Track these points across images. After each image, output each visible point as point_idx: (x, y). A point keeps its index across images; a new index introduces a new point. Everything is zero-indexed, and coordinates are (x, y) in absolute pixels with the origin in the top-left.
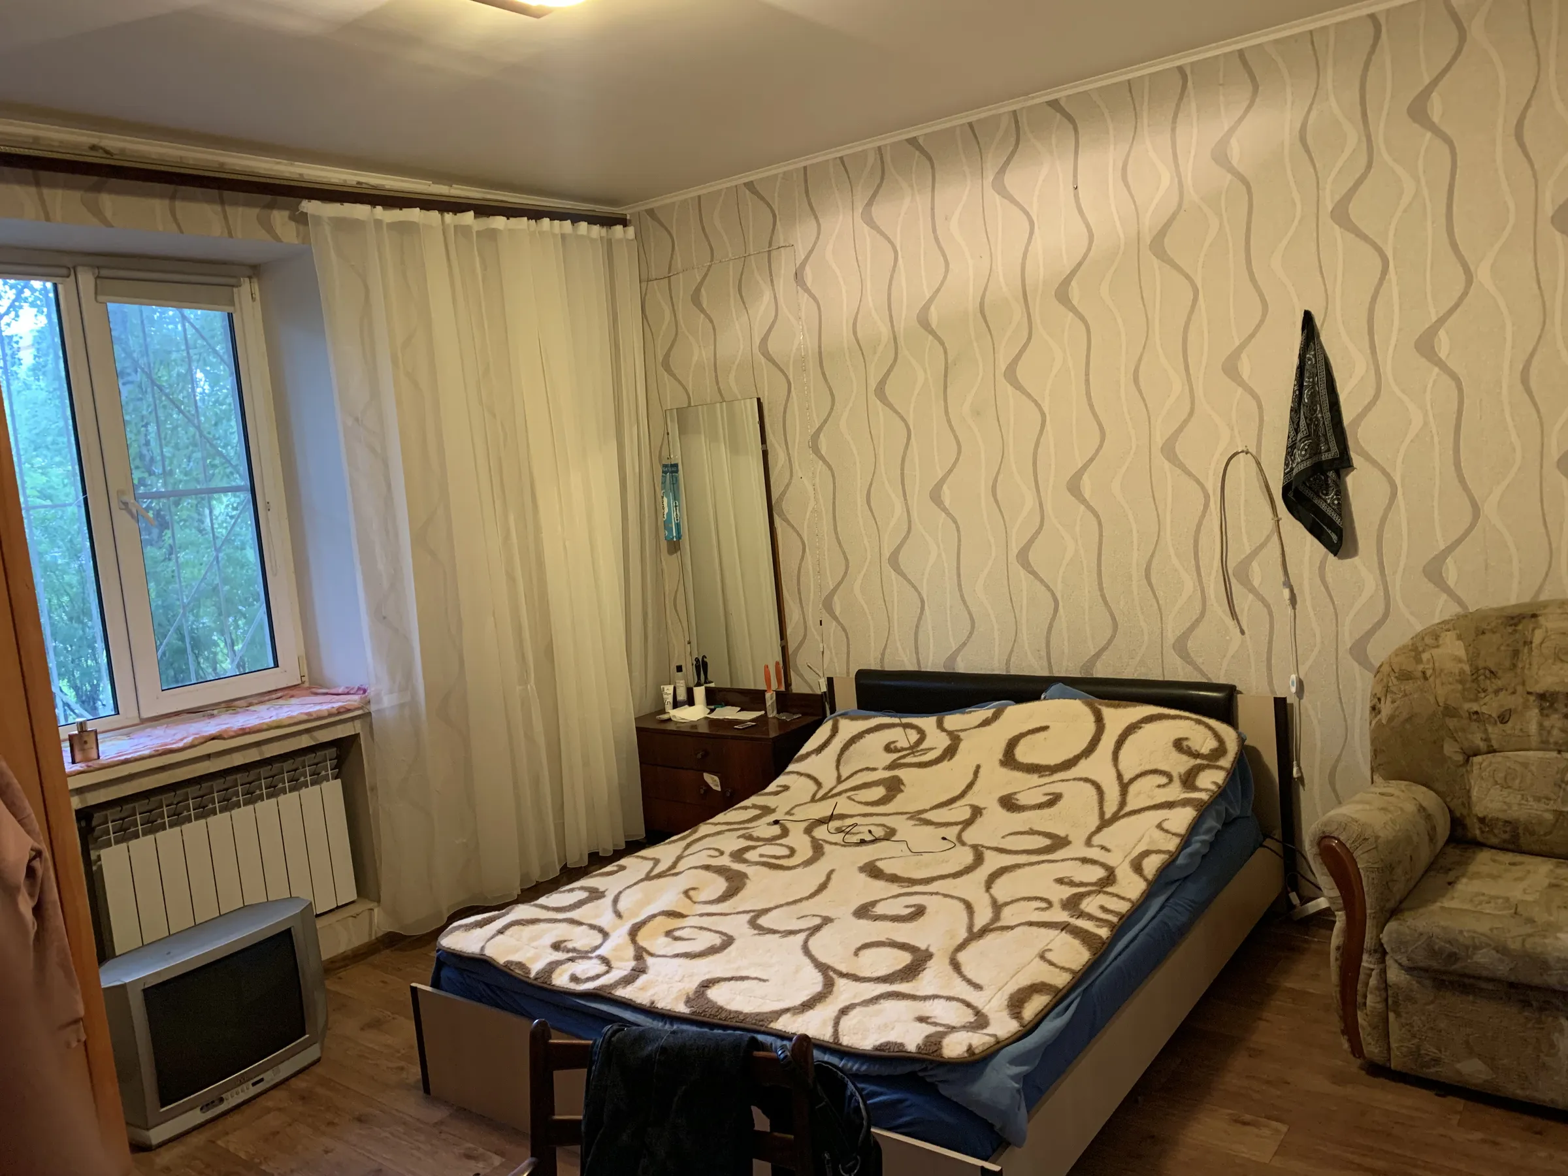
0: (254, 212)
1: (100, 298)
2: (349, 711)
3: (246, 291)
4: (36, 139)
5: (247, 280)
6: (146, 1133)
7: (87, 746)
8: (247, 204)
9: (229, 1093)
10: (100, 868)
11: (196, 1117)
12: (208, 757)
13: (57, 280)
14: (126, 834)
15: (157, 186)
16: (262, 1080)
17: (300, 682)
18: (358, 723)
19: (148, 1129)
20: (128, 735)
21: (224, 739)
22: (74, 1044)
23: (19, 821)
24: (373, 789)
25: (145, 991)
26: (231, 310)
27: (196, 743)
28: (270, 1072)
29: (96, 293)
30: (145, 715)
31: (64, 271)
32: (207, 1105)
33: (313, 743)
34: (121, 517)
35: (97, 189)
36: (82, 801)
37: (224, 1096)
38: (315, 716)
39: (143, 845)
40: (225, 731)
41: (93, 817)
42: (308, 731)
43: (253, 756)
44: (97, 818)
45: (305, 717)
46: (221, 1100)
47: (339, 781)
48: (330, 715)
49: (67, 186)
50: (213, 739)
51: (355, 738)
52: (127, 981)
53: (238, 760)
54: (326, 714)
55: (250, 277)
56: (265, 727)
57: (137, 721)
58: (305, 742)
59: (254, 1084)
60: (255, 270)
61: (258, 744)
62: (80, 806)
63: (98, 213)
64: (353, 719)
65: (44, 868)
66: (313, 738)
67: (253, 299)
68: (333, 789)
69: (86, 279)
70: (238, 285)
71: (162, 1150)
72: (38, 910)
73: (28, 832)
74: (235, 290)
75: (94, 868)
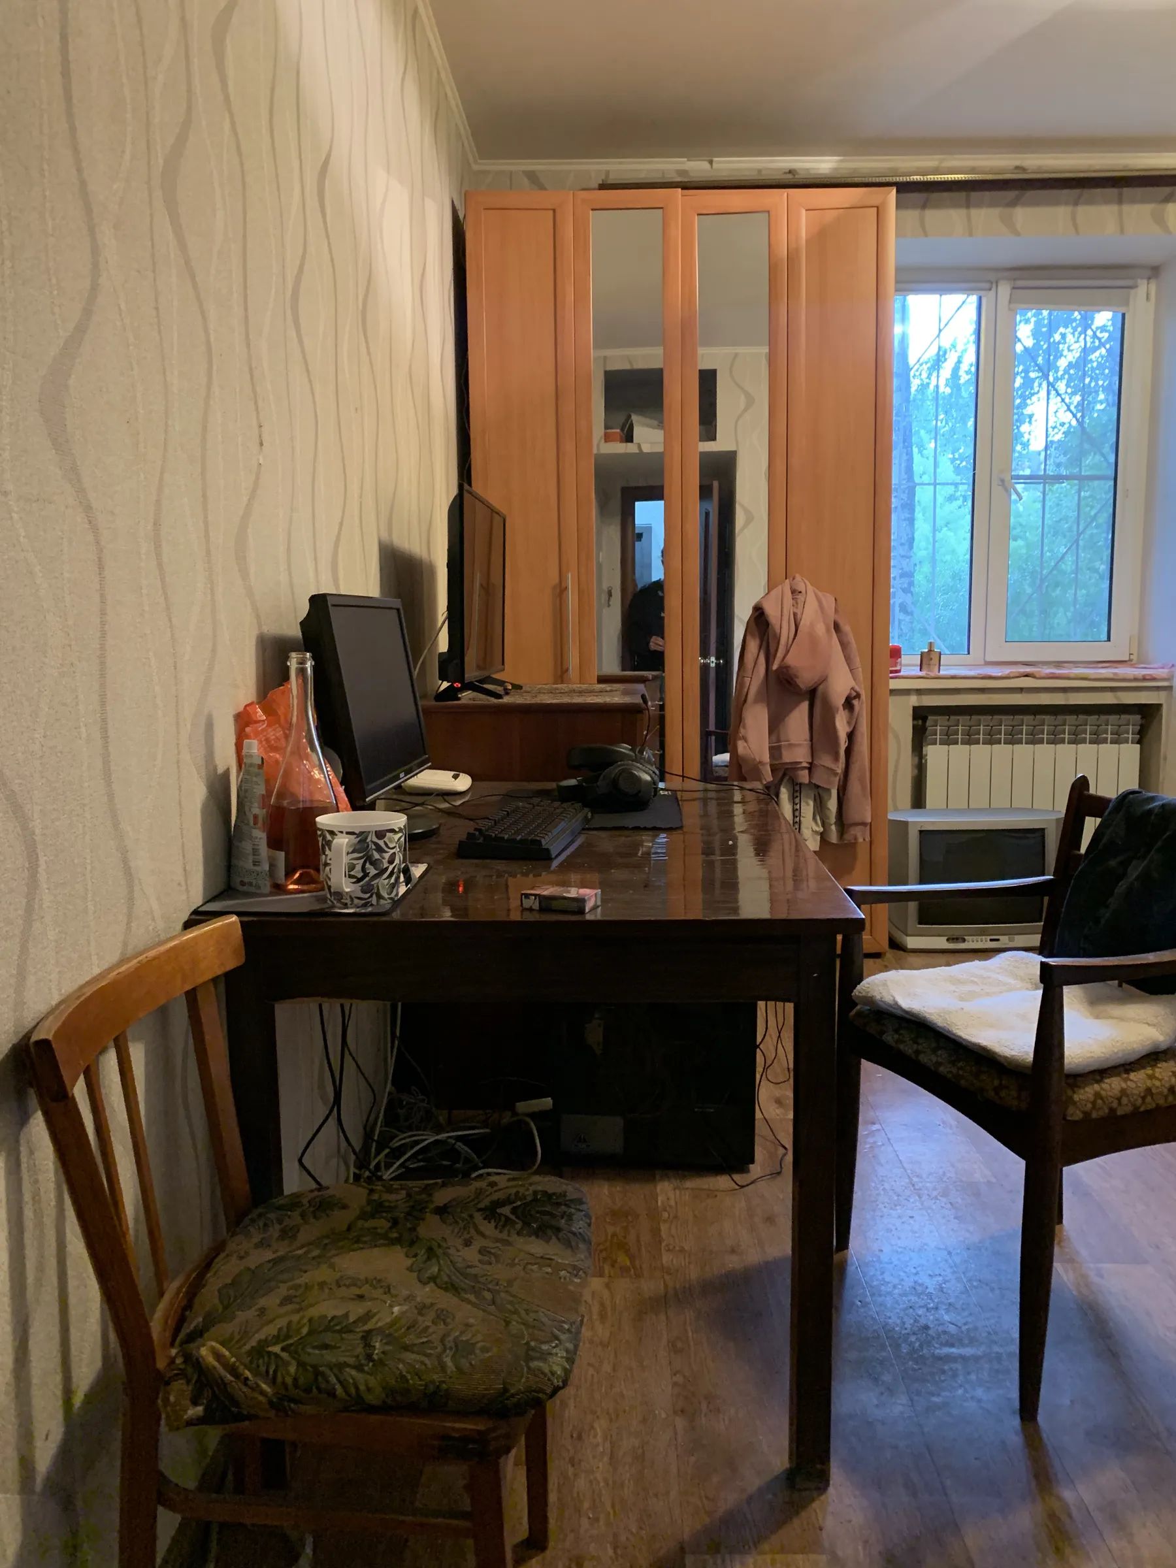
0: (1147, 208)
1: (1012, 306)
2: (1154, 679)
3: (1143, 295)
5: (1145, 281)
6: (905, 937)
7: (932, 662)
8: (1142, 201)
9: (970, 938)
10: (926, 761)
11: (941, 943)
12: (1021, 690)
13: (982, 293)
14: (949, 740)
15: (1063, 193)
16: (998, 940)
18: (1163, 694)
19: (907, 936)
21: (1035, 678)
22: (861, 840)
23: (851, 670)
24: (1165, 759)
25: (921, 832)
26: (1123, 310)
27: (1012, 675)
28: (1006, 937)
29: (1010, 305)
30: (988, 659)
31: (987, 285)
32: (953, 939)
33: (1116, 702)
34: (997, 490)
35: (1013, 204)
36: (922, 700)
37: (966, 938)
39: (959, 751)
40: (1038, 672)
41: (927, 717)
42: (1112, 689)
43: (1059, 700)
44: (931, 719)
46: (964, 940)
47: (1139, 746)
48: (1136, 679)
49: (993, 204)
50: (1026, 676)
51: (1159, 706)
52: (910, 820)
53: (1048, 700)
55: (1149, 278)
57: (983, 663)
58: (1108, 699)
59: (991, 940)
60: (1154, 271)
61: (1064, 690)
62: (917, 705)
63: (1010, 225)
64: (1158, 688)
66: (1117, 698)
67: (1148, 298)
68: (1131, 751)
69: (1004, 290)
70: (1134, 287)
71: (911, 954)
72: (851, 736)
73: (855, 680)
74: (1132, 292)
75: (923, 761)
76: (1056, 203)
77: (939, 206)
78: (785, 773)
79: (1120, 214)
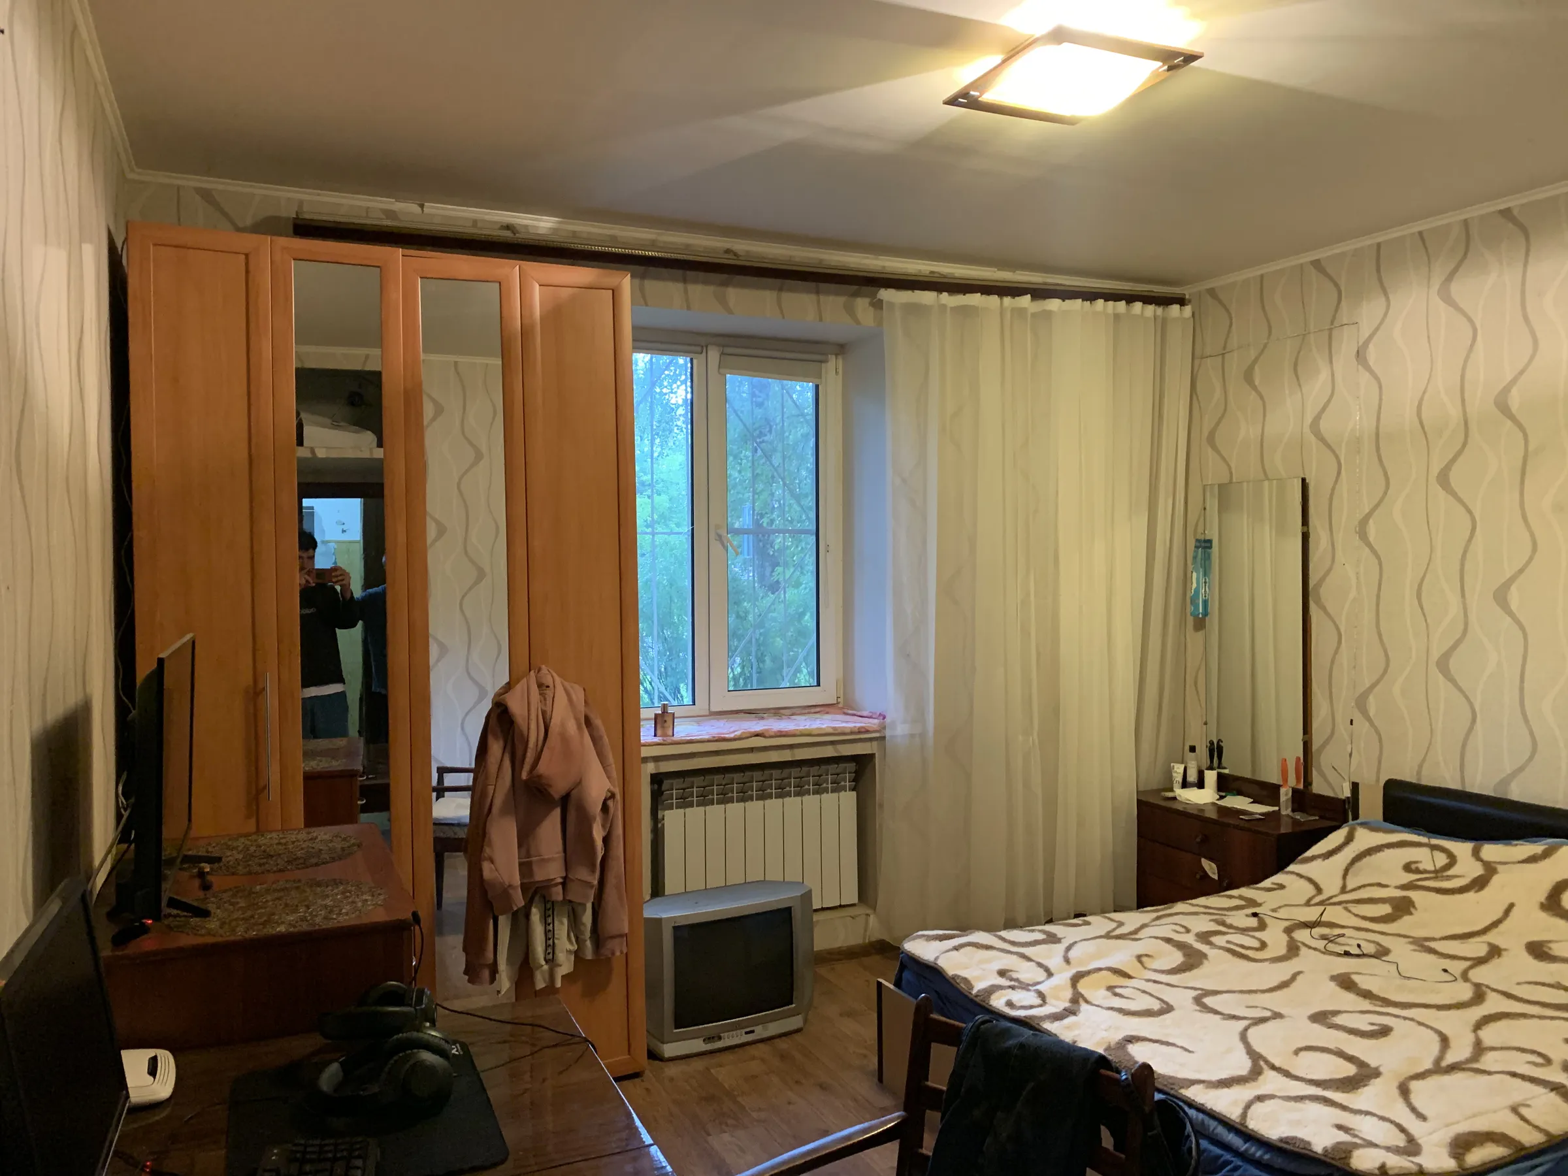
0: (841, 300)
1: (722, 371)
2: (867, 731)
3: (833, 369)
4: (688, 246)
5: (834, 357)
6: (661, 1045)
7: (666, 725)
8: (837, 294)
9: (726, 1034)
10: (663, 825)
11: (698, 1045)
12: (751, 750)
13: (693, 355)
14: (685, 803)
15: (770, 281)
16: (752, 1032)
17: (836, 702)
18: (875, 743)
19: (663, 1043)
20: (698, 723)
21: (765, 737)
22: (618, 953)
23: (604, 768)
24: (881, 806)
25: (675, 928)
26: (817, 381)
27: (744, 736)
28: (760, 1027)
29: (719, 367)
30: (713, 709)
31: (699, 349)
32: (709, 1038)
33: (836, 755)
34: (716, 547)
35: (725, 284)
36: (657, 767)
37: (722, 1035)
38: (839, 731)
39: (695, 813)
40: (767, 730)
41: (663, 782)
42: (832, 743)
43: (786, 756)
44: (666, 784)
45: (831, 731)
46: (720, 1038)
47: (854, 794)
48: (852, 733)
49: (706, 282)
50: (756, 736)
51: (872, 756)
52: (664, 916)
53: (774, 757)
54: (849, 731)
55: (837, 355)
56: (798, 733)
57: (707, 713)
58: (829, 752)
59: (747, 1033)
60: (841, 349)
61: (791, 747)
62: (654, 772)
63: (723, 302)
64: (871, 740)
65: (616, 807)
66: (836, 751)
67: (837, 373)
68: (849, 799)
69: (714, 355)
70: (826, 361)
71: (671, 1063)
72: (606, 840)
73: (609, 778)
74: (823, 365)
75: (660, 825)
76: (765, 288)
77: (658, 278)
78: (536, 892)
79: (818, 302)
